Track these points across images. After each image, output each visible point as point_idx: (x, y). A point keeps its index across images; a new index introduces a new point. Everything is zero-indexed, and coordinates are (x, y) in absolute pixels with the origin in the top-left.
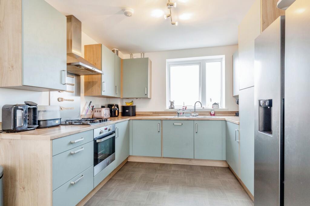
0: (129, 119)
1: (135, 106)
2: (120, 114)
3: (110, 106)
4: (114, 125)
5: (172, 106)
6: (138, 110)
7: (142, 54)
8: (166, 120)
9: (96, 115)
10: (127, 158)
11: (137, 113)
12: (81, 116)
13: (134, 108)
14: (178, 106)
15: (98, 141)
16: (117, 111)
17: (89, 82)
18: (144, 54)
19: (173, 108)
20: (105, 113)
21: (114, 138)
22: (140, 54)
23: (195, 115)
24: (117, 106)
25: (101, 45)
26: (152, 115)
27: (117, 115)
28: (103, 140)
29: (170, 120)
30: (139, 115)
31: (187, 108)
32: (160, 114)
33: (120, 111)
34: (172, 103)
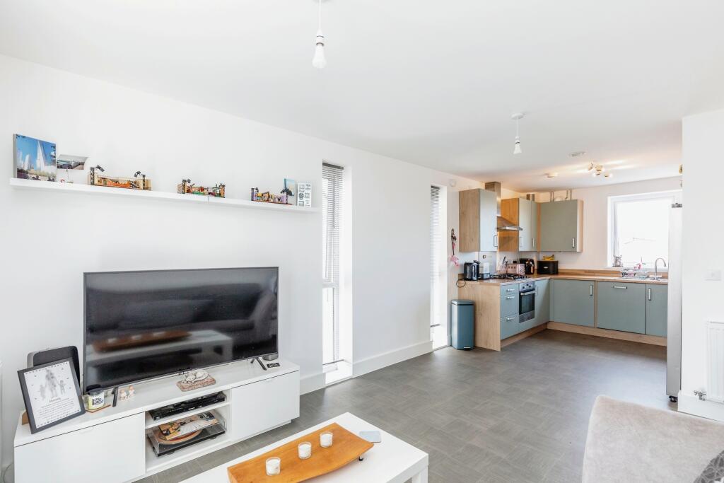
0: (549, 277)
1: (557, 262)
2: (536, 271)
3: (522, 261)
4: (533, 282)
5: (618, 264)
6: (561, 267)
7: (569, 192)
8: (603, 281)
9: (510, 271)
10: (546, 324)
11: (559, 271)
12: (496, 271)
13: (555, 264)
14: (628, 263)
15: (522, 294)
16: (532, 268)
17: (504, 238)
18: (571, 192)
19: (619, 266)
20: (520, 269)
21: (534, 295)
22: (565, 191)
23: (655, 277)
24: (532, 261)
25: (518, 200)
26: (583, 275)
27: (532, 272)
28: (526, 294)
29: (608, 281)
30: (563, 274)
31: (641, 267)
32: (596, 274)
33: (536, 268)
34: (617, 259)
